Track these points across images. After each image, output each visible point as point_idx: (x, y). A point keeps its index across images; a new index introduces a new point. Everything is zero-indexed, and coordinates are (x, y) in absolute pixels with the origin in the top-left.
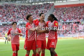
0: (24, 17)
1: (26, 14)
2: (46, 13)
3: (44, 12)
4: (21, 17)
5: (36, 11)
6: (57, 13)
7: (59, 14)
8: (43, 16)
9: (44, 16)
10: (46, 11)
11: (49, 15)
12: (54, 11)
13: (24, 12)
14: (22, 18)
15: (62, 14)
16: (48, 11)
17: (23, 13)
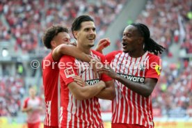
0: (18, 35)
1: (25, 19)
2: (112, 17)
3: (101, 11)
4: (5, 34)
5: (69, 9)
6: (158, 15)
7: (168, 22)
8: (88, 29)
9: (94, 29)
10: (113, 10)
11: (129, 26)
12: (145, 9)
13: (17, 14)
14: (7, 39)
15: (180, 19)
16: (120, 7)
17: (12, 16)
